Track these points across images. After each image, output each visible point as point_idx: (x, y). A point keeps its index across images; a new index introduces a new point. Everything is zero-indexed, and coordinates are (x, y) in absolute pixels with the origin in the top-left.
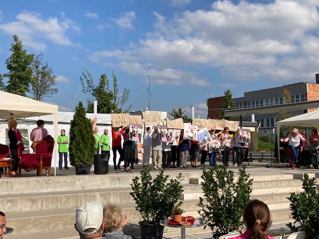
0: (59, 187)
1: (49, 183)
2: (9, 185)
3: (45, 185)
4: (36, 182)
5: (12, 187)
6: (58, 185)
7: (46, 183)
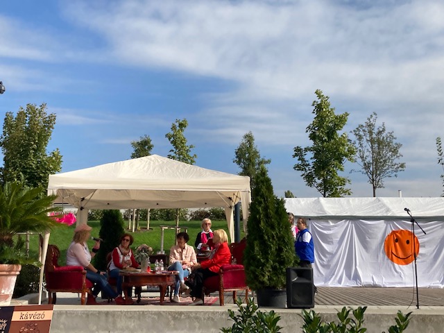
0: (199, 329)
1: (180, 319)
2: (110, 319)
3: (172, 322)
4: (156, 317)
5: (114, 323)
6: (197, 324)
7: (174, 318)
